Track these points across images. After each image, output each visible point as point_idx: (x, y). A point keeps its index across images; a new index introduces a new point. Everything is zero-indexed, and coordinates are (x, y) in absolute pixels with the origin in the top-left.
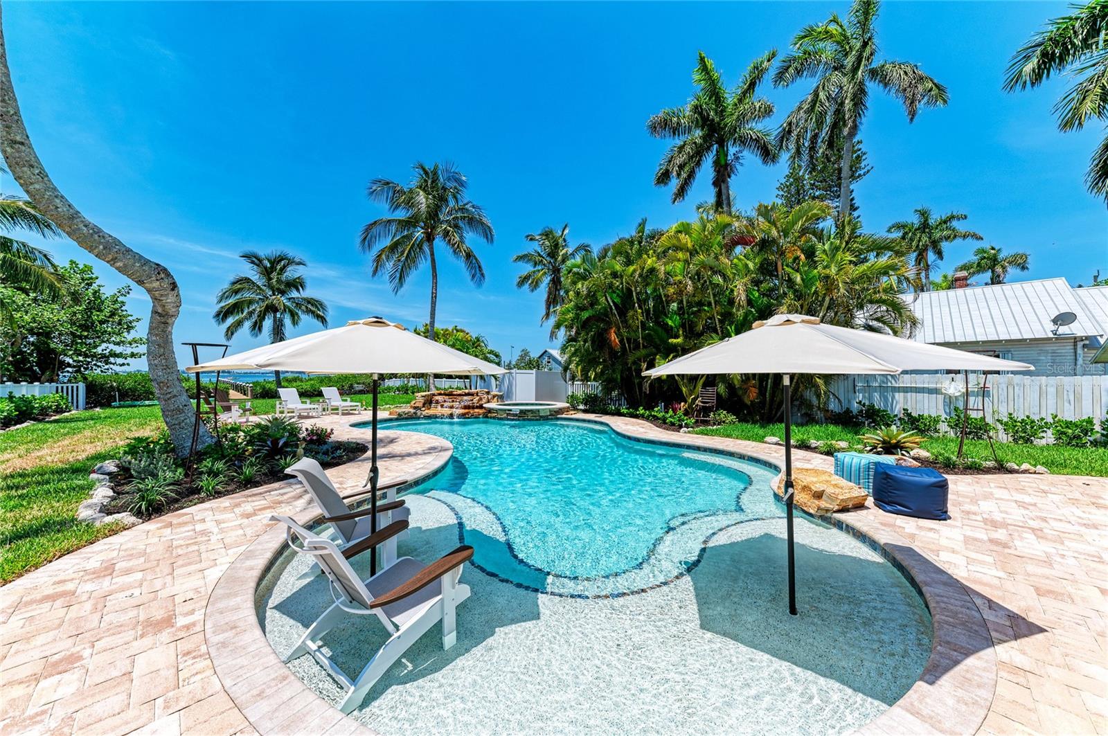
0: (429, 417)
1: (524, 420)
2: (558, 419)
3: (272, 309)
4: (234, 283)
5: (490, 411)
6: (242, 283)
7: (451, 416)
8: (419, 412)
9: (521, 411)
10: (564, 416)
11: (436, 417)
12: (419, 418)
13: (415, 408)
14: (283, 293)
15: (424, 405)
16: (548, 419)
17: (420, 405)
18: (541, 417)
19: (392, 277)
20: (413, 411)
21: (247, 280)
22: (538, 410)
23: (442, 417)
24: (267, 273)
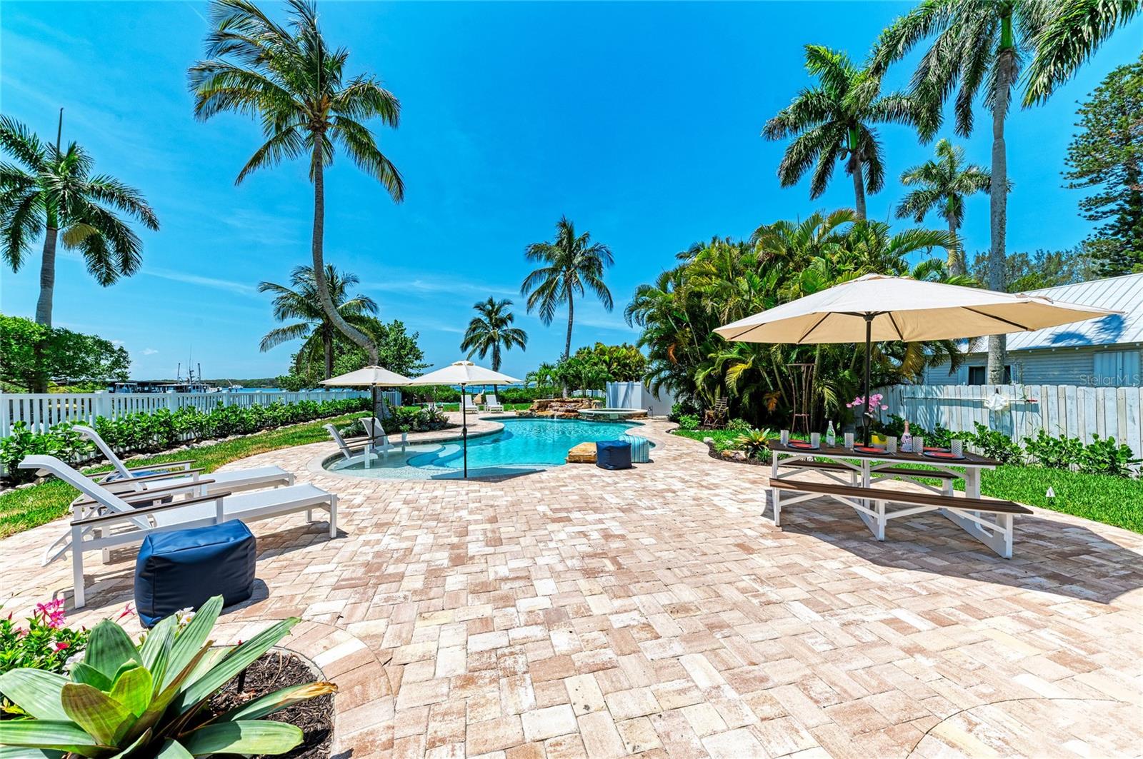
0: (539, 417)
1: (598, 421)
2: (627, 422)
3: (491, 339)
4: (472, 323)
5: (580, 414)
6: (476, 322)
7: (552, 417)
8: (533, 413)
9: (596, 415)
10: (632, 420)
11: (543, 417)
12: (533, 417)
13: (531, 410)
14: (499, 327)
15: (538, 408)
17: (535, 408)
18: (611, 420)
19: (542, 315)
20: (529, 412)
21: (479, 320)
22: (609, 415)
23: (547, 417)
24: (489, 314)
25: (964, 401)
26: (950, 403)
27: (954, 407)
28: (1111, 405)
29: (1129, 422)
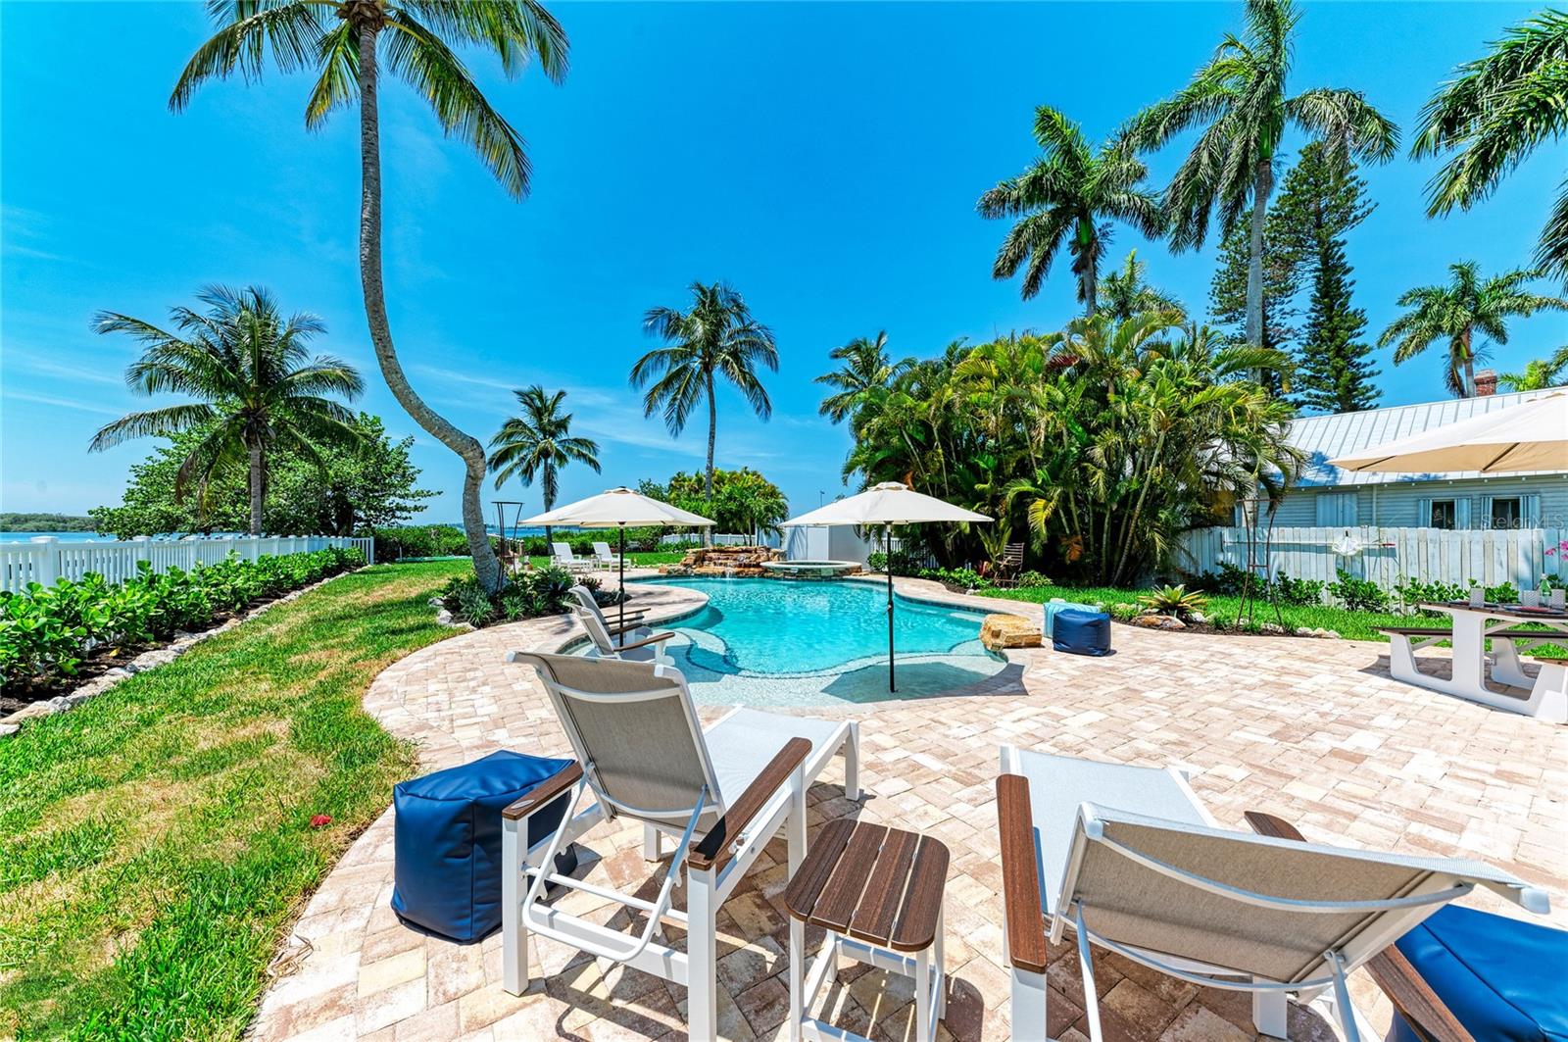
0: (700, 576)
1: (803, 580)
2: (844, 580)
3: (545, 453)
4: (506, 426)
5: (766, 570)
6: (513, 424)
7: (724, 575)
8: (689, 570)
9: (800, 570)
10: (851, 577)
11: (708, 575)
12: (689, 576)
13: (685, 565)
14: (553, 435)
15: (695, 562)
16: (831, 580)
17: (691, 562)
18: (823, 577)
19: (669, 419)
20: (683, 568)
21: (519, 423)
22: (820, 570)
23: (714, 575)
24: (538, 413)
25: (1304, 545)
26: (1287, 548)
27: (1292, 553)
28: (1477, 548)
29: (1497, 567)
